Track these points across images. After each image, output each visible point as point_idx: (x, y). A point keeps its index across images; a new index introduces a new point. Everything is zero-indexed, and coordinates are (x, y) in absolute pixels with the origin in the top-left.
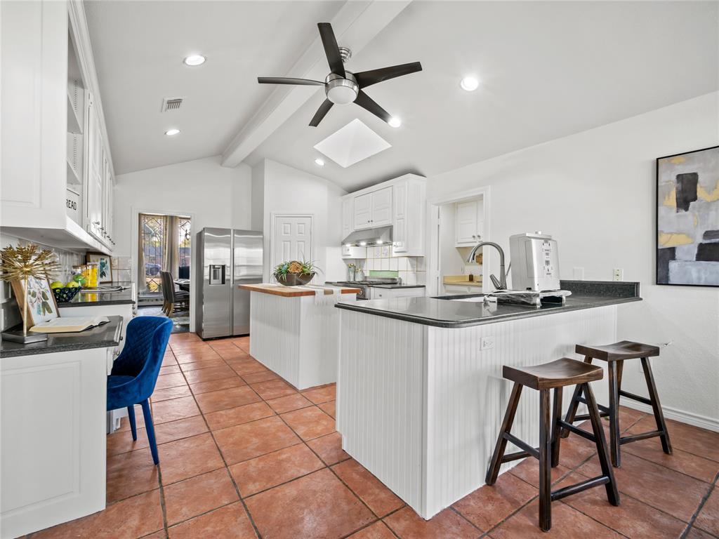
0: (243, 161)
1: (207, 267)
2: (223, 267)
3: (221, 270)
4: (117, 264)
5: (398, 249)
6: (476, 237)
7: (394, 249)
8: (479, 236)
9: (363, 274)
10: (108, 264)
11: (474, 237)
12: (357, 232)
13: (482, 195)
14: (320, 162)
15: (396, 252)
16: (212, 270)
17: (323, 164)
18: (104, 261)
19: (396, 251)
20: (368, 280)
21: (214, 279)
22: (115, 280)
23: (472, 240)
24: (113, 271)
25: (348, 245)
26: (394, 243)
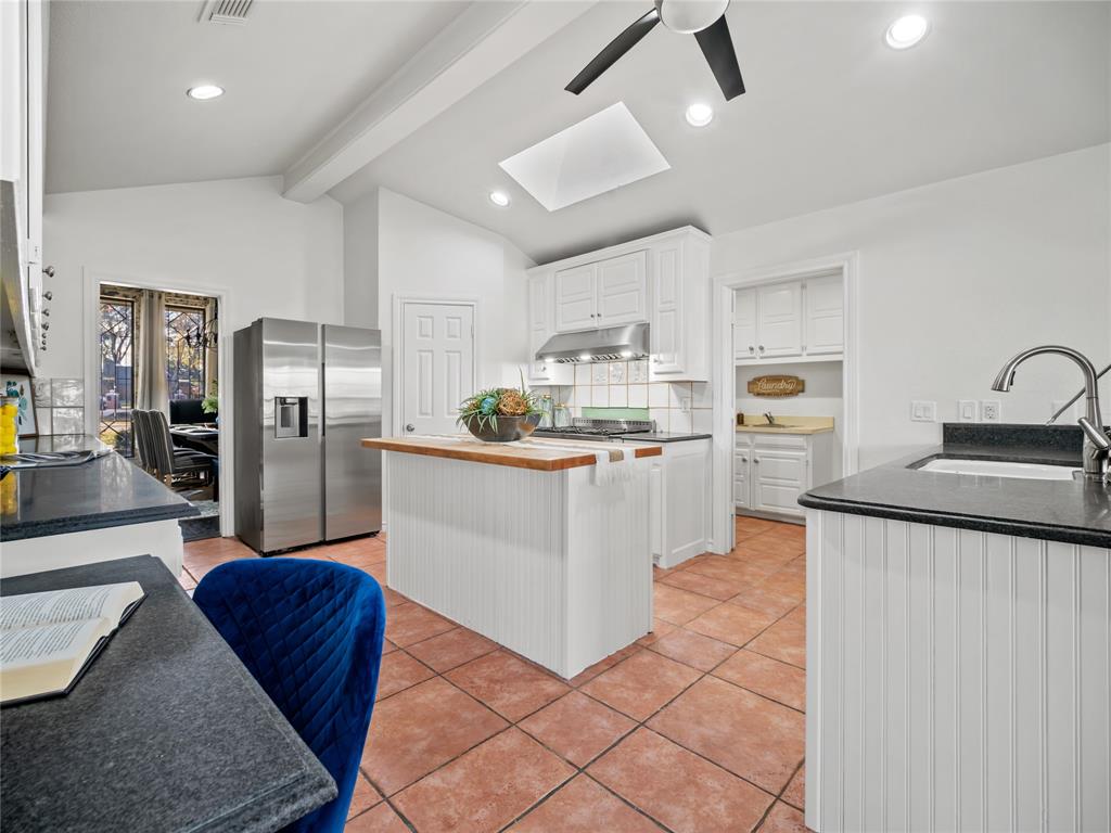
0: (328, 193)
1: (268, 401)
2: (303, 402)
3: (297, 407)
4: (48, 394)
5: (662, 368)
6: (757, 349)
7: (653, 367)
8: (762, 348)
9: (569, 414)
10: (27, 395)
11: (752, 349)
12: (562, 336)
13: (841, 268)
14: (500, 198)
15: (656, 373)
16: (279, 407)
17: (506, 203)
18: (17, 388)
19: (658, 371)
20: (577, 424)
21: (282, 426)
22: (45, 430)
23: (748, 354)
24: (38, 410)
25: (550, 360)
26: (652, 357)
